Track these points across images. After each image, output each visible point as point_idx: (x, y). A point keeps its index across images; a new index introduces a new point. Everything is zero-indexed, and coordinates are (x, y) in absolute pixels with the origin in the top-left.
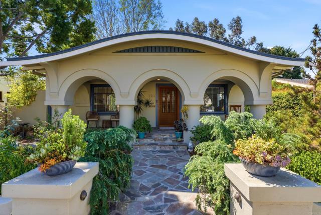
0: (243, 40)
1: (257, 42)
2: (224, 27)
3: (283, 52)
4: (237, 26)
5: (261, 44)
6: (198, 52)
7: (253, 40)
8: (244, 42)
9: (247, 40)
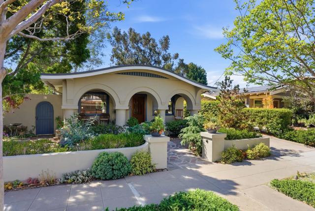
0: (169, 54)
1: (179, 58)
2: (156, 41)
3: (197, 68)
4: (166, 43)
5: (182, 60)
6: (165, 78)
7: (176, 56)
8: (170, 56)
9: (172, 55)
